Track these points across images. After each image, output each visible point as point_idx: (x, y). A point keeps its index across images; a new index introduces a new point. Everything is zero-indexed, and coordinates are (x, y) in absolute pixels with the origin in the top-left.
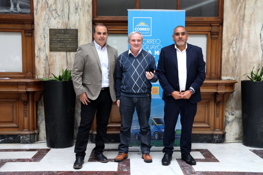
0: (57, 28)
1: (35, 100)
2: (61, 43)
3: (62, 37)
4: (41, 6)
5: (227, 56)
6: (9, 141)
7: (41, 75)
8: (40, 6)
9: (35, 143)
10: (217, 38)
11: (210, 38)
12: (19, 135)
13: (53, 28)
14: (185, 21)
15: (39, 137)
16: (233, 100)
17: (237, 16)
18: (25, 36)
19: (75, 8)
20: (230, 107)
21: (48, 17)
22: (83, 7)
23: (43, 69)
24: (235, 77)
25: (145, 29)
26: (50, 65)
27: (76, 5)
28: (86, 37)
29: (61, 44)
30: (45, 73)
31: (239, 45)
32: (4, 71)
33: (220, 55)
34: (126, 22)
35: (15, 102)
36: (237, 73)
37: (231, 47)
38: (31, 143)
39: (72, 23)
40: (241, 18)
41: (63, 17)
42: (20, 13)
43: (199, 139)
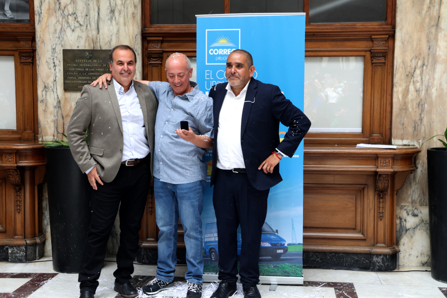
0: (78, 49)
1: (37, 182)
2: (84, 76)
3: (87, 65)
4: (47, 7)
5: (403, 99)
7: (49, 135)
8: (45, 7)
9: (37, 261)
10: (384, 63)
11: (370, 64)
12: (7, 247)
13: (69, 48)
14: (306, 32)
15: (46, 250)
16: (416, 186)
17: (424, 20)
18: (21, 63)
19: (109, 11)
20: (410, 200)
21: (60, 28)
22: (124, 7)
23: (52, 125)
24: (421, 141)
25: (229, 52)
26: (64, 116)
27: (112, 5)
29: (85, 78)
30: (56, 132)
31: (427, 77)
33: (389, 97)
34: (194, 35)
36: (425, 132)
37: (412, 81)
38: (28, 261)
39: (103, 39)
40: (433, 23)
41: (89, 26)
42: (11, 20)
43: (343, 261)
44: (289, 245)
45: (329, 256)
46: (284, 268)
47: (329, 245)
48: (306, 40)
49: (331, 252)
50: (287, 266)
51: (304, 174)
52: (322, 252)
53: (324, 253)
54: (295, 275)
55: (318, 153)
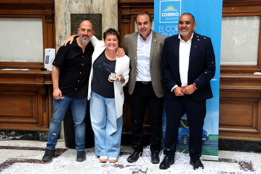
0: (79, 13)
6: (28, 138)
12: (38, 132)
13: (75, 13)
15: (61, 135)
18: (46, 22)
21: (69, 1)
25: (174, 14)
28: (111, 22)
32: (25, 61)
35: (34, 95)
39: (95, 7)
43: (244, 146)
44: (210, 135)
45: (235, 143)
46: (206, 149)
47: (234, 136)
48: (223, 6)
49: (236, 141)
50: (208, 148)
51: (220, 91)
52: (230, 140)
53: (231, 141)
54: (213, 154)
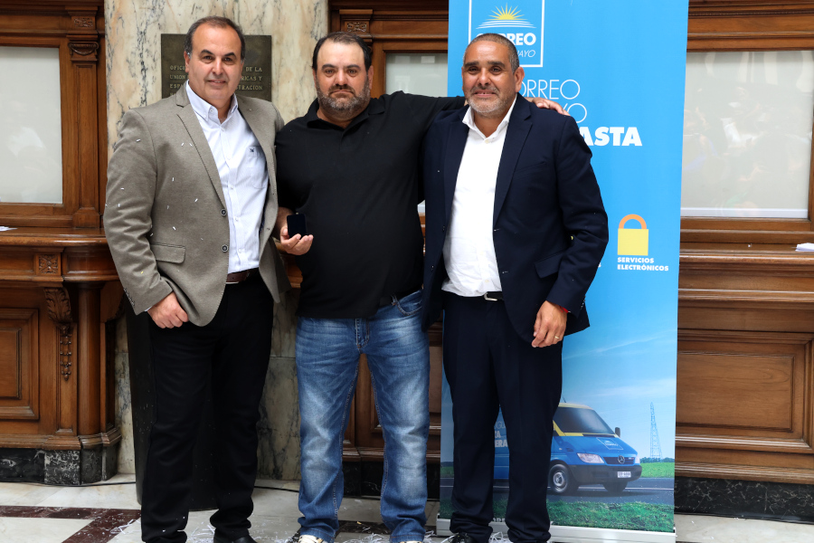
1: (105, 316)
6: (2, 473)
9: (102, 482)
12: (41, 452)
13: (175, 32)
15: (121, 461)
18: (73, 62)
25: (518, 39)
28: (302, 67)
35: (27, 321)
38: (85, 482)
39: (247, 11)
43: (763, 500)
44: (644, 461)
45: (732, 489)
46: (632, 511)
47: (731, 464)
48: (692, 15)
49: (735, 480)
50: (639, 507)
51: (679, 307)
52: (714, 480)
53: (720, 481)
54: (657, 528)
55: (710, 263)
